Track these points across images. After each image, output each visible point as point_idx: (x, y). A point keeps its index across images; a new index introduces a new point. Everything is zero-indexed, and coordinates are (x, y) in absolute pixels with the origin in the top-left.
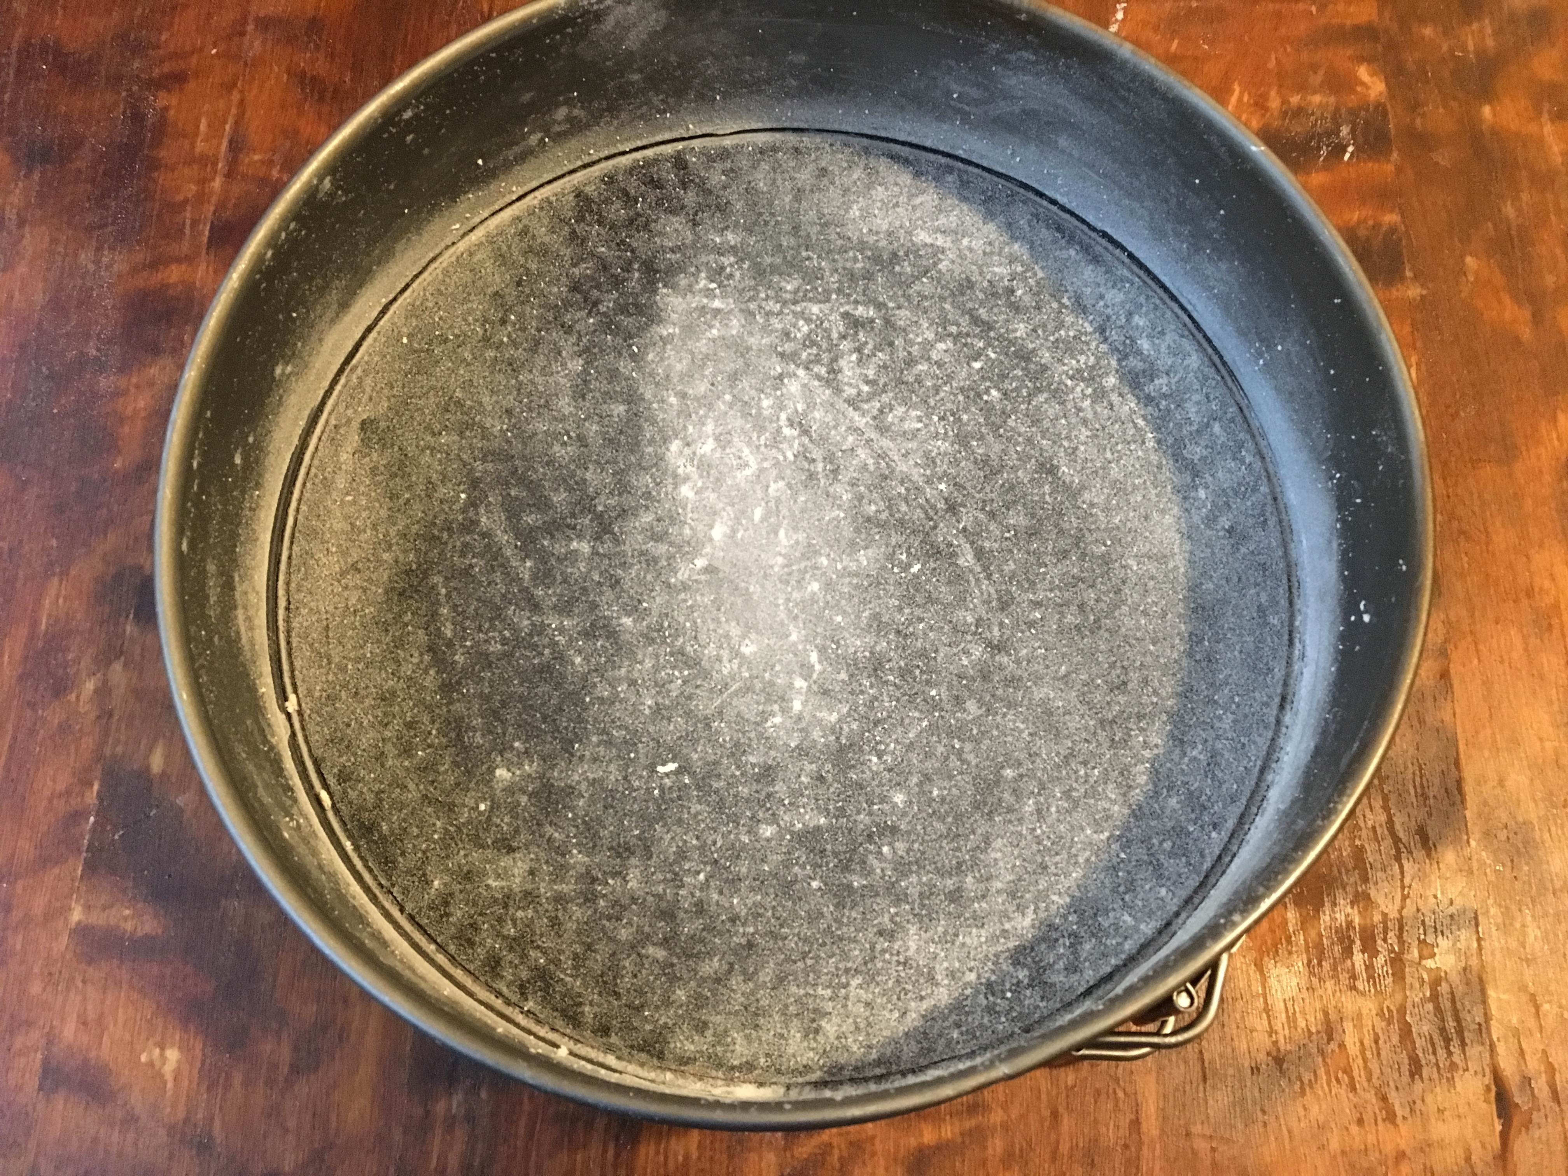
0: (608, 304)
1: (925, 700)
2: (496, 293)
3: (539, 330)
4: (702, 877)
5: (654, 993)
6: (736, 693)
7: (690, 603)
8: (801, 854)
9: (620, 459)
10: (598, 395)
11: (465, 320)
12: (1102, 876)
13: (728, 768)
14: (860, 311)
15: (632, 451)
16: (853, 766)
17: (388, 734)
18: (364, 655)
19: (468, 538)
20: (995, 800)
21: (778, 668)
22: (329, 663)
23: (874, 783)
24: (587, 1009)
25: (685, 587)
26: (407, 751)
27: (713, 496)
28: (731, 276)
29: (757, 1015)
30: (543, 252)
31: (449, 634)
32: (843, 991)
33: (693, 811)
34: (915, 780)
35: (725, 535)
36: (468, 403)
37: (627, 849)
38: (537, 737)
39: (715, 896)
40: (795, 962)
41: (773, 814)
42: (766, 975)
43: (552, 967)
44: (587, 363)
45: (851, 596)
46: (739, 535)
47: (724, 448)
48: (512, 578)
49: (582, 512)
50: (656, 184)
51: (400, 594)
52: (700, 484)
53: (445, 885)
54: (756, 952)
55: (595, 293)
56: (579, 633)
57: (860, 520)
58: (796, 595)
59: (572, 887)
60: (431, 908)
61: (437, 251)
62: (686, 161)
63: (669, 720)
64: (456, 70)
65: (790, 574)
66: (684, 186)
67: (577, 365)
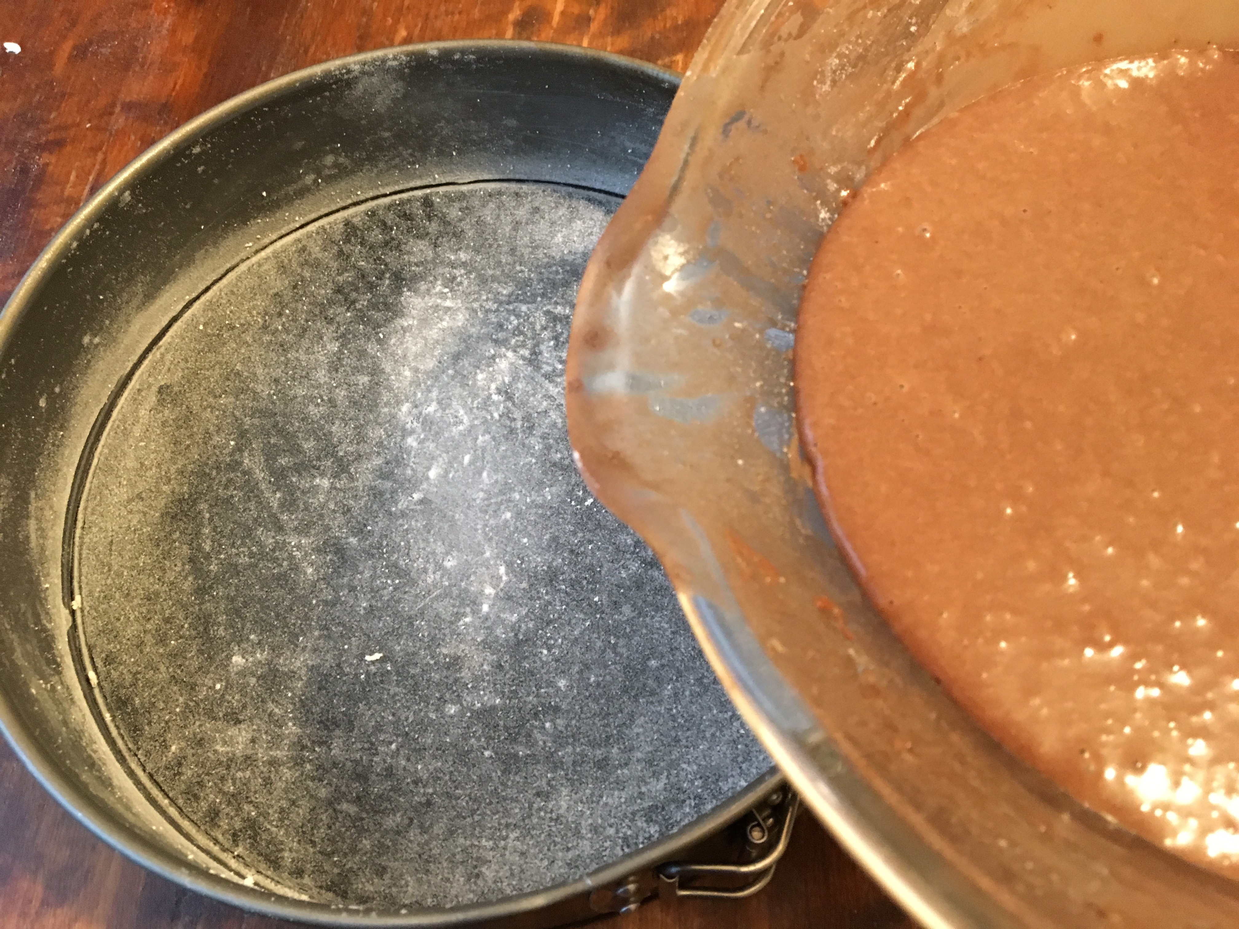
0: (363, 302)
1: (589, 605)
2: (276, 294)
3: (307, 321)
4: (393, 746)
5: (344, 842)
6: (437, 598)
7: (406, 527)
8: (478, 728)
9: (361, 417)
10: (348, 369)
11: (250, 313)
12: (724, 749)
13: (425, 658)
14: (559, 310)
15: (371, 411)
16: (527, 657)
17: (149, 626)
18: (138, 564)
19: (232, 475)
20: (641, 685)
21: (473, 578)
22: (109, 570)
23: (543, 671)
24: (286, 854)
25: (403, 515)
26: (162, 641)
27: (432, 446)
28: (461, 283)
29: (429, 862)
30: (316, 265)
31: (207, 548)
32: (503, 843)
33: (392, 692)
34: (576, 669)
35: (439, 475)
36: (246, 374)
37: (333, 723)
38: (270, 631)
39: (403, 763)
40: (464, 818)
41: (458, 696)
42: (439, 829)
43: (261, 819)
44: (342, 345)
45: (536, 523)
46: (451, 476)
47: (444, 410)
48: (263, 505)
49: (326, 456)
50: (407, 217)
51: (172, 518)
52: (422, 436)
53: (181, 749)
54: (433, 810)
55: (354, 295)
56: (313, 550)
57: (548, 465)
58: (492, 522)
59: (285, 753)
60: (167, 768)
61: (234, 262)
62: (432, 202)
63: (380, 619)
64: (236, 119)
65: (488, 506)
66: (430, 219)
67: (334, 347)
